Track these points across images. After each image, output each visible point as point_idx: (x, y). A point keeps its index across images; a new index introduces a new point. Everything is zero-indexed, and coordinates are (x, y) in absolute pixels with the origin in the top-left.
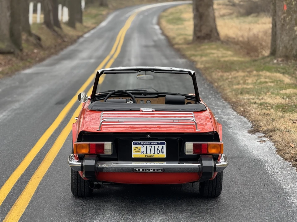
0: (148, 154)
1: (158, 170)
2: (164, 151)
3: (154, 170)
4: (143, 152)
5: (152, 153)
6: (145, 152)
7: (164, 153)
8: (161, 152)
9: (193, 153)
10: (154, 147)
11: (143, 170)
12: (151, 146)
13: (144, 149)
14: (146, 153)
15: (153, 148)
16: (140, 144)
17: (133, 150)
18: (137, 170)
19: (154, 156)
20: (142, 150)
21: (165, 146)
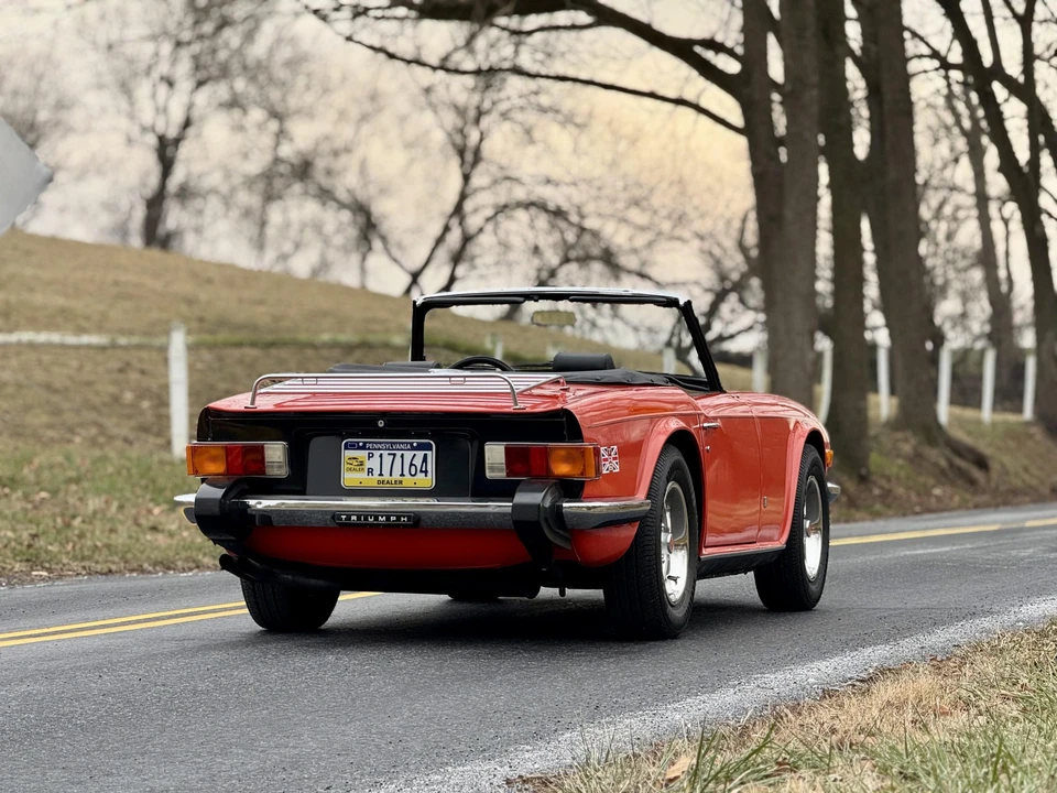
0: (386, 476)
1: (398, 518)
2: (429, 469)
3: (388, 518)
4: (370, 471)
5: (397, 476)
6: (376, 472)
7: (429, 474)
8: (421, 471)
9: (508, 475)
10: (402, 456)
11: (359, 518)
12: (394, 455)
13: (374, 463)
14: (381, 475)
15: (398, 460)
16: (363, 448)
17: (344, 466)
18: (344, 517)
19: (401, 482)
20: (368, 464)
21: (431, 455)
